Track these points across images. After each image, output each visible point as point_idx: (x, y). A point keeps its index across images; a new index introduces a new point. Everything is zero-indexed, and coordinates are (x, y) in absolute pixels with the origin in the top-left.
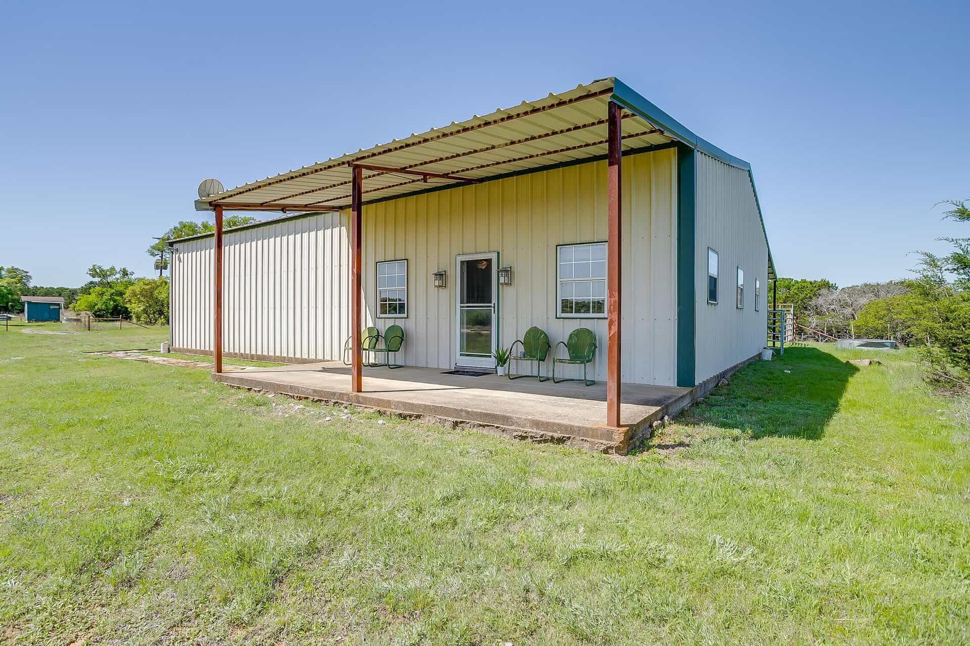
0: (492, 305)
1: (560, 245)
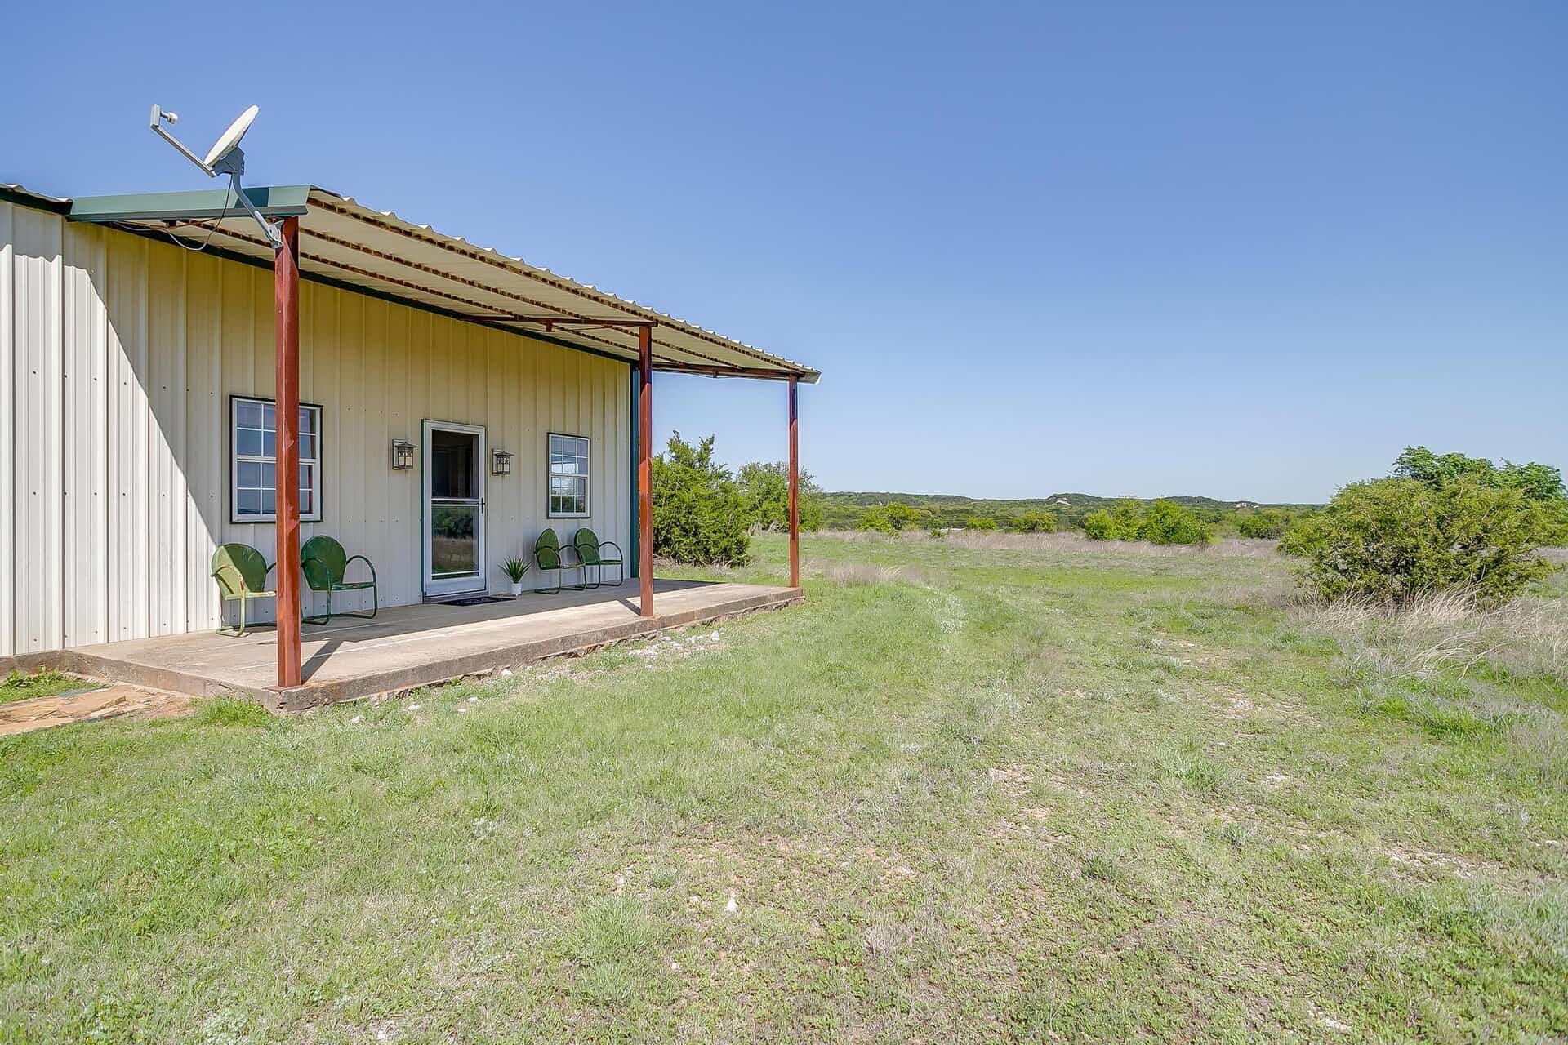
0: (480, 500)
1: (551, 433)
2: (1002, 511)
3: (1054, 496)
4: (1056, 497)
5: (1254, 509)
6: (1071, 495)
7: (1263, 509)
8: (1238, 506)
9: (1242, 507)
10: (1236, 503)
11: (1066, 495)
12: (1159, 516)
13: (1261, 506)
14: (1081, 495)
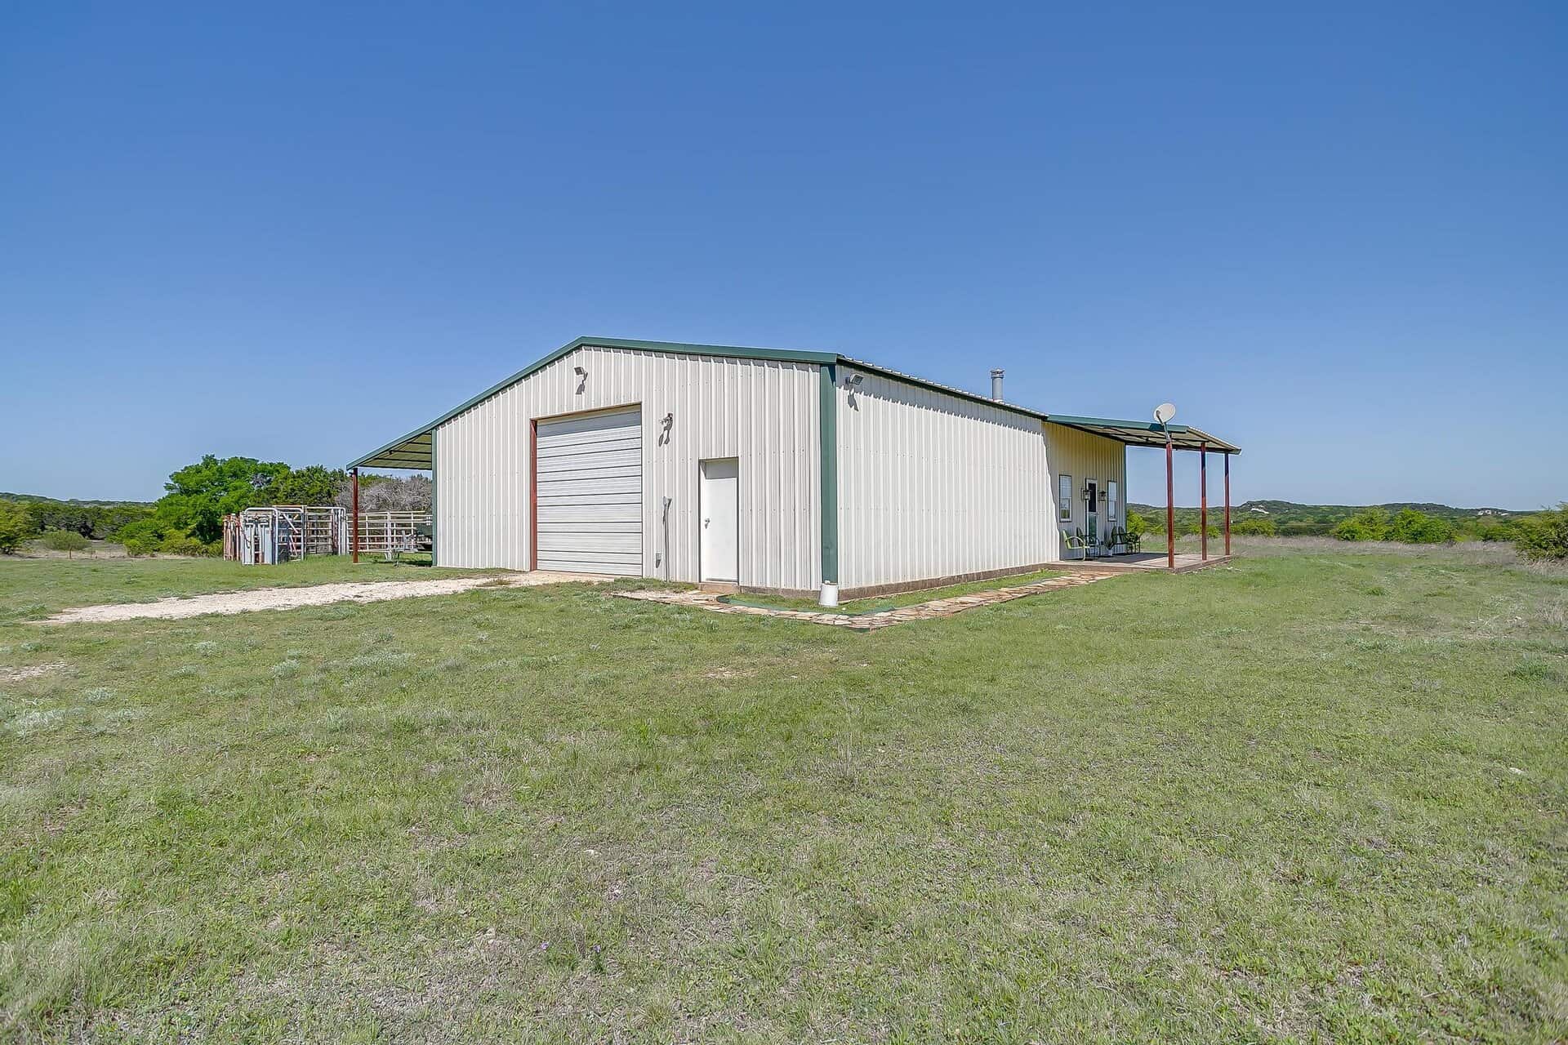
2: (1189, 519)
3: (1248, 503)
4: (1252, 504)
5: (1501, 517)
6: (1268, 502)
7: (1515, 517)
8: (1480, 513)
9: (1485, 515)
10: (1479, 510)
11: (1262, 502)
12: (1405, 523)
13: (1512, 513)
14: (1282, 503)
